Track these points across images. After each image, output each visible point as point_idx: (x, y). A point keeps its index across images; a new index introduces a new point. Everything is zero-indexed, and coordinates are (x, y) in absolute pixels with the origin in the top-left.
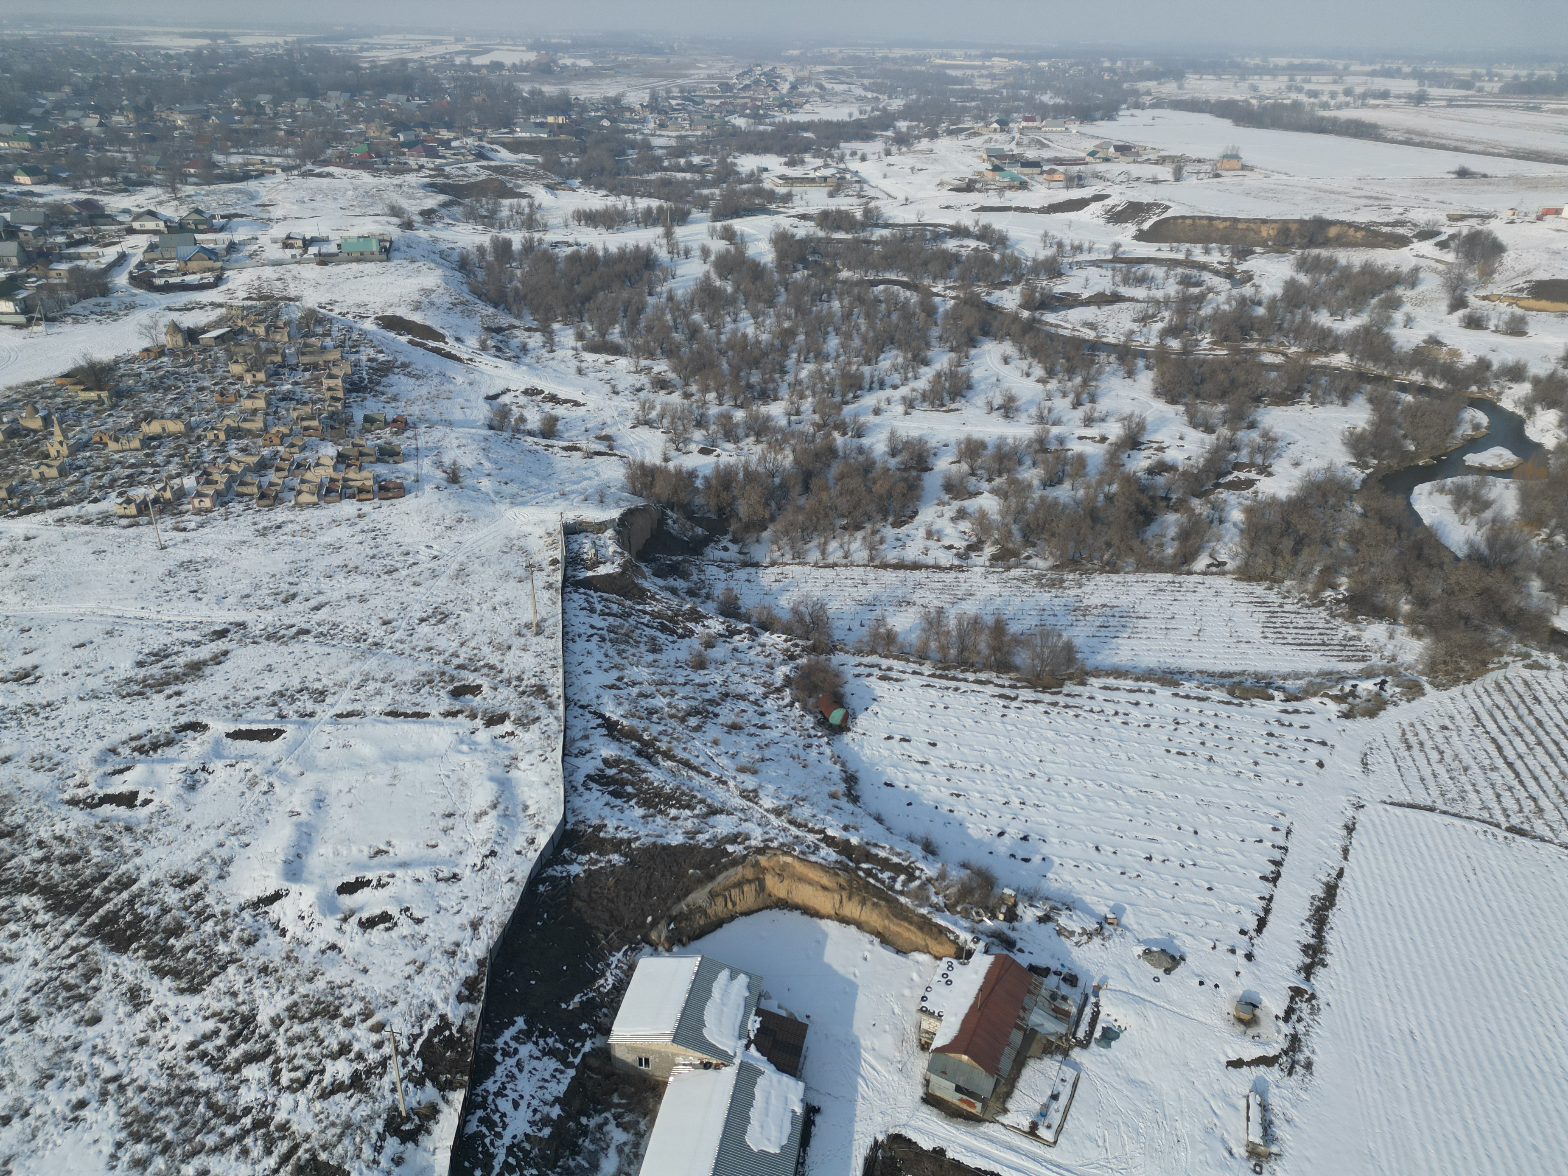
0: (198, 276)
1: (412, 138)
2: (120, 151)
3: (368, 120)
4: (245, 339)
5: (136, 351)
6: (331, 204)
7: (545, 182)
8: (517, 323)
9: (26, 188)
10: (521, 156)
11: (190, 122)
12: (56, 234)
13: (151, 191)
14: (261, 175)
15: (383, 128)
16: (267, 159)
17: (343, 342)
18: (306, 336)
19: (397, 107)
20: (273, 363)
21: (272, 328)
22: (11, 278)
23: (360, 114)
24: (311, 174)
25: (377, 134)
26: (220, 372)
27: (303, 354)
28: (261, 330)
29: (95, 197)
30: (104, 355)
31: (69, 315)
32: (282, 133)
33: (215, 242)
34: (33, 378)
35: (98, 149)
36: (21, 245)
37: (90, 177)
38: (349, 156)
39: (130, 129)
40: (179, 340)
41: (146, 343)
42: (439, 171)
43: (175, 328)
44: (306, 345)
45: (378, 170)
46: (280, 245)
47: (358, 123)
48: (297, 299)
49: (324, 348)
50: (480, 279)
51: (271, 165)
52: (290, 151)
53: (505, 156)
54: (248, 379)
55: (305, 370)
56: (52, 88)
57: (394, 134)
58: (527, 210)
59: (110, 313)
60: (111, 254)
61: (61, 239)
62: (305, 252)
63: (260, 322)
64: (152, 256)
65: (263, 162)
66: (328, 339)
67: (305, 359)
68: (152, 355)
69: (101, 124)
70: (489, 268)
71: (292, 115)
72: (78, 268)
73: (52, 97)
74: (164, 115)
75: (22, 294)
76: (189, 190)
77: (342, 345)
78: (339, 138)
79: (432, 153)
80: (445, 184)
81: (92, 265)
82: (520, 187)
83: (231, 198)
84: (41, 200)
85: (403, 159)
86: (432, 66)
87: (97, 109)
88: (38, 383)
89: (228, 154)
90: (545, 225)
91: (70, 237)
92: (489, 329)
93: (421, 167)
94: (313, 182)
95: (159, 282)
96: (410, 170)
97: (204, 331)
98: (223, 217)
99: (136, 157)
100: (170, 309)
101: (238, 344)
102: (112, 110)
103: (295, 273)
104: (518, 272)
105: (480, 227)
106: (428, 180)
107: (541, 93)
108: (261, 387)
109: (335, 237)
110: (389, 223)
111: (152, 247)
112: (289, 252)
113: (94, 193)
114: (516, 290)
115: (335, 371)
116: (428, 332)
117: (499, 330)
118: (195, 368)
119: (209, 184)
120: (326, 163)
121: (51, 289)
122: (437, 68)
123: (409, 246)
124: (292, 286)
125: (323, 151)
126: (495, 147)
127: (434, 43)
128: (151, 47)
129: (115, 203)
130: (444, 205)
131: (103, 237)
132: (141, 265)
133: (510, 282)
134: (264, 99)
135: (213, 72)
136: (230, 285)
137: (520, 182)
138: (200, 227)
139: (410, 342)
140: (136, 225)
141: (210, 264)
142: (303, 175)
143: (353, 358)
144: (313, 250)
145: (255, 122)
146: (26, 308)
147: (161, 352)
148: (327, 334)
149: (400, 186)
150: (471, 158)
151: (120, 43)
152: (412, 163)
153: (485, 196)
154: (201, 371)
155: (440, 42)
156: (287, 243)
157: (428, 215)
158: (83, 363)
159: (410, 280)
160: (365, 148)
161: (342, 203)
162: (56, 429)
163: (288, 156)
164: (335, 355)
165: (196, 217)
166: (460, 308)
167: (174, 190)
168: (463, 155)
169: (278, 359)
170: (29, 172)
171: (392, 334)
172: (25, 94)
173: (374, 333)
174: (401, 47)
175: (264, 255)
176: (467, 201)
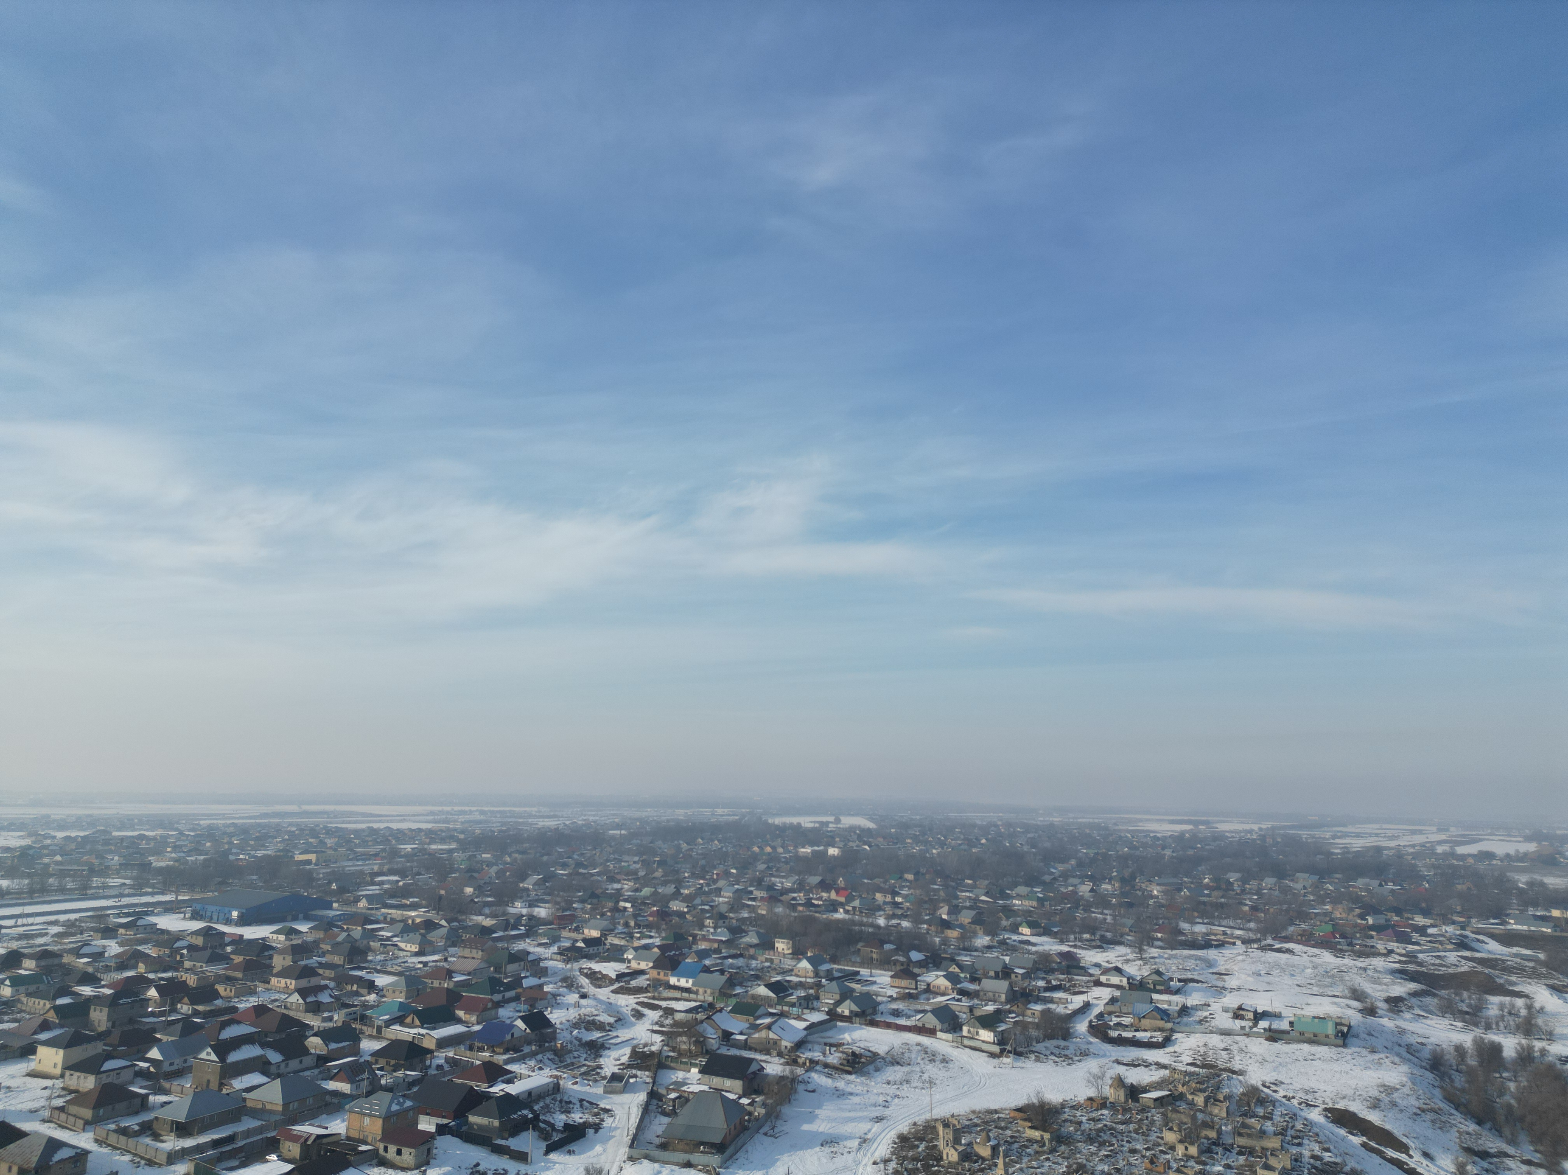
0: (1148, 1034)
1: (1382, 922)
2: (1102, 913)
3: (1335, 901)
4: (1183, 1106)
5: (1081, 1098)
6: (1287, 980)
7: (1550, 982)
8: (1511, 1150)
9: (1025, 938)
10: (1515, 950)
11: (1164, 892)
12: (1039, 978)
13: (1121, 950)
14: (1221, 945)
15: (1351, 910)
16: (1229, 931)
17: (1285, 1129)
18: (1245, 1115)
19: (1367, 890)
20: (1208, 1139)
21: (1212, 1100)
22: (998, 1012)
23: (1327, 895)
24: (1270, 948)
25: (1344, 915)
26: (1153, 1137)
27: (1240, 1135)
28: (1200, 1100)
29: (1075, 950)
30: (1054, 1097)
31: (1033, 1052)
32: (1247, 908)
33: (1169, 1003)
34: (993, 1106)
35: (1085, 910)
36: (1011, 985)
37: (1074, 933)
38: (1311, 934)
39: (1113, 896)
40: (1121, 1095)
41: (1091, 1093)
42: (1411, 957)
43: (1119, 1082)
44: (1244, 1125)
45: (1341, 951)
46: (1230, 1015)
47: (1324, 904)
48: (1241, 1073)
49: (1262, 1133)
50: (1457, 1084)
51: (1232, 936)
52: (1252, 925)
53: (1494, 948)
54: (1180, 1150)
55: (1240, 1153)
56: (1063, 861)
57: (1362, 917)
58: (1524, 1012)
59: (1067, 1057)
60: (1078, 1001)
61: (1041, 983)
62: (1255, 1025)
63: (1201, 1091)
64: (1111, 1008)
65: (1225, 933)
66: (1269, 1123)
67: (1242, 1141)
68: (1095, 1105)
69: (1092, 890)
70: (1470, 1073)
71: (1258, 892)
72: (1049, 1010)
73: (1061, 867)
74: (1143, 886)
75: (1002, 1027)
76: (1154, 952)
77: (1282, 1133)
78: (1303, 916)
79: (1404, 938)
80: (1417, 972)
81: (1060, 1009)
82: (1514, 984)
83: (1191, 964)
84: (1034, 949)
85: (1370, 942)
86: (1409, 854)
87: (1092, 878)
88: (996, 1112)
89: (1194, 923)
90: (1551, 1033)
91: (1048, 982)
92: (1469, 1150)
93: (1390, 952)
94: (1272, 956)
95: (1114, 1034)
96: (1377, 954)
97: (1145, 1091)
98: (1180, 980)
99: (1114, 919)
100: (1118, 1062)
101: (1175, 1111)
102: (1103, 879)
103: (1242, 1045)
104: (1512, 1086)
105: (1460, 1024)
106: (1397, 966)
107: (1542, 884)
108: (1191, 1163)
109: (1288, 1014)
110: (1348, 1006)
111: (1113, 1001)
112: (1238, 1023)
113: (1075, 946)
114: (1509, 1107)
115: (1273, 1161)
116: (1386, 1138)
117: (1484, 1155)
118: (1132, 1127)
119: (1173, 948)
120: (1287, 939)
121: (1024, 1026)
122: (1415, 856)
123: (1370, 1034)
124: (1237, 1058)
125: (1285, 928)
126: (1480, 937)
127: (1413, 832)
128: (1143, 831)
129: (1090, 957)
130: (1415, 994)
131: (1075, 986)
132: (1100, 1016)
133: (1501, 1094)
134: (1233, 877)
135: (1191, 852)
136: (1176, 1048)
137: (1513, 978)
138: (1158, 987)
139: (1364, 1145)
140: (1103, 979)
141: (1161, 1024)
142: (1263, 949)
143: (1294, 1150)
144: (1263, 1024)
145: (1222, 897)
146: (1002, 1041)
147: (1103, 1103)
148: (1268, 1117)
149: (1365, 969)
150: (1451, 947)
151: (1121, 827)
152: (1380, 946)
153: (1467, 989)
154: (1136, 1131)
155: (1421, 832)
156: (1238, 1014)
157: (1395, 1004)
158: (1035, 1101)
159: (1369, 1073)
160: (1329, 928)
161: (1299, 980)
162: (1000, 1162)
163: (1250, 930)
164: (1274, 1143)
165: (1156, 977)
166: (1430, 1116)
167: (1141, 951)
168: (1441, 943)
169: (1213, 1134)
170: (1031, 925)
171: (1342, 1132)
172: (1042, 864)
173: (1321, 1126)
174: (1377, 835)
175: (1214, 1023)
176: (1443, 993)
